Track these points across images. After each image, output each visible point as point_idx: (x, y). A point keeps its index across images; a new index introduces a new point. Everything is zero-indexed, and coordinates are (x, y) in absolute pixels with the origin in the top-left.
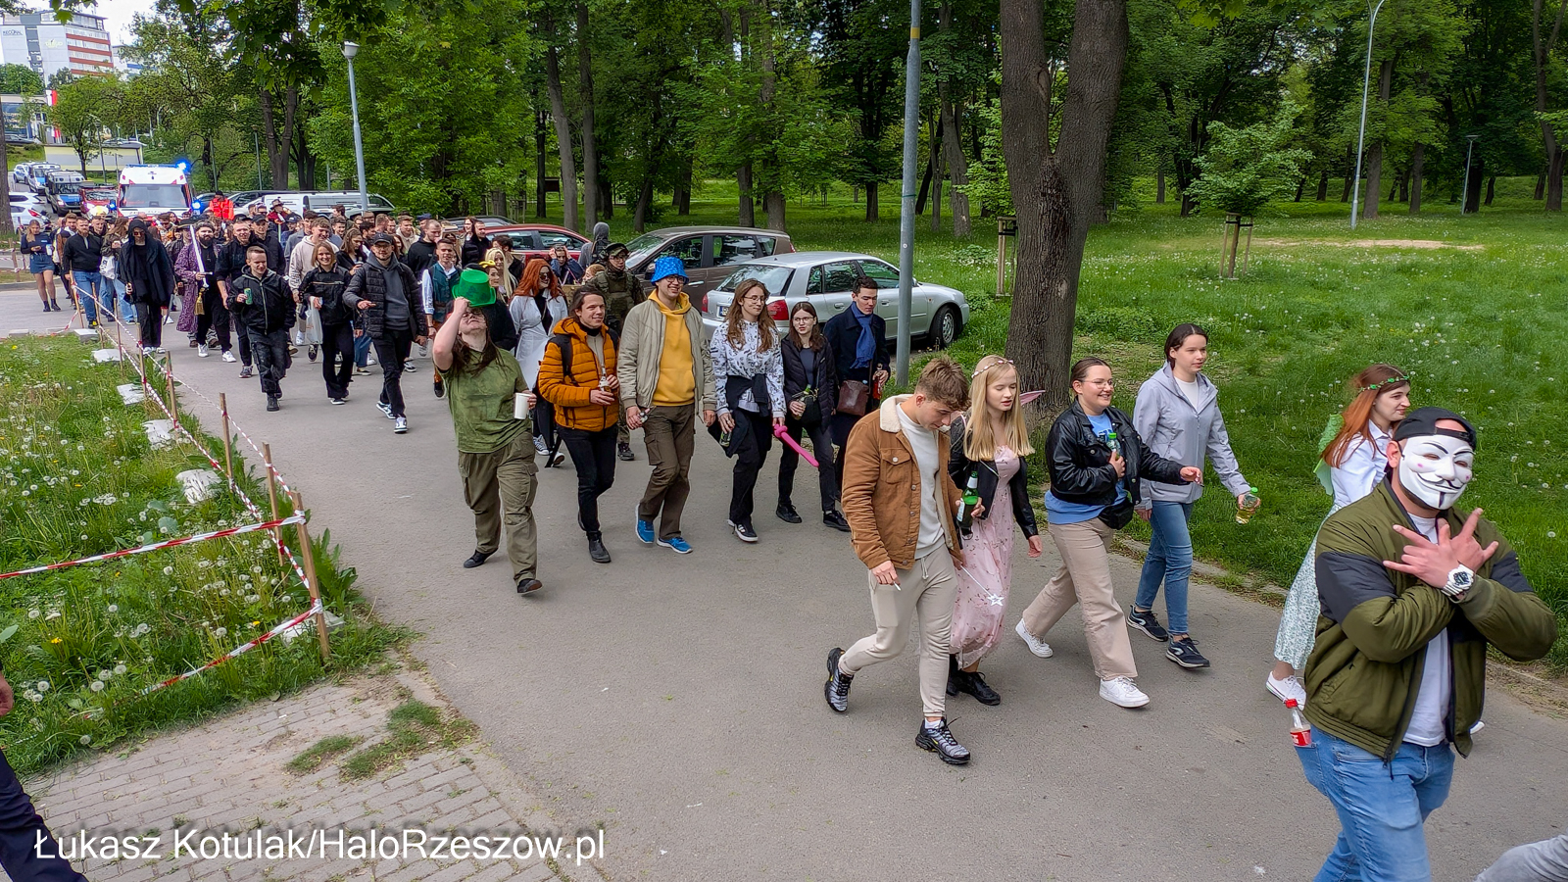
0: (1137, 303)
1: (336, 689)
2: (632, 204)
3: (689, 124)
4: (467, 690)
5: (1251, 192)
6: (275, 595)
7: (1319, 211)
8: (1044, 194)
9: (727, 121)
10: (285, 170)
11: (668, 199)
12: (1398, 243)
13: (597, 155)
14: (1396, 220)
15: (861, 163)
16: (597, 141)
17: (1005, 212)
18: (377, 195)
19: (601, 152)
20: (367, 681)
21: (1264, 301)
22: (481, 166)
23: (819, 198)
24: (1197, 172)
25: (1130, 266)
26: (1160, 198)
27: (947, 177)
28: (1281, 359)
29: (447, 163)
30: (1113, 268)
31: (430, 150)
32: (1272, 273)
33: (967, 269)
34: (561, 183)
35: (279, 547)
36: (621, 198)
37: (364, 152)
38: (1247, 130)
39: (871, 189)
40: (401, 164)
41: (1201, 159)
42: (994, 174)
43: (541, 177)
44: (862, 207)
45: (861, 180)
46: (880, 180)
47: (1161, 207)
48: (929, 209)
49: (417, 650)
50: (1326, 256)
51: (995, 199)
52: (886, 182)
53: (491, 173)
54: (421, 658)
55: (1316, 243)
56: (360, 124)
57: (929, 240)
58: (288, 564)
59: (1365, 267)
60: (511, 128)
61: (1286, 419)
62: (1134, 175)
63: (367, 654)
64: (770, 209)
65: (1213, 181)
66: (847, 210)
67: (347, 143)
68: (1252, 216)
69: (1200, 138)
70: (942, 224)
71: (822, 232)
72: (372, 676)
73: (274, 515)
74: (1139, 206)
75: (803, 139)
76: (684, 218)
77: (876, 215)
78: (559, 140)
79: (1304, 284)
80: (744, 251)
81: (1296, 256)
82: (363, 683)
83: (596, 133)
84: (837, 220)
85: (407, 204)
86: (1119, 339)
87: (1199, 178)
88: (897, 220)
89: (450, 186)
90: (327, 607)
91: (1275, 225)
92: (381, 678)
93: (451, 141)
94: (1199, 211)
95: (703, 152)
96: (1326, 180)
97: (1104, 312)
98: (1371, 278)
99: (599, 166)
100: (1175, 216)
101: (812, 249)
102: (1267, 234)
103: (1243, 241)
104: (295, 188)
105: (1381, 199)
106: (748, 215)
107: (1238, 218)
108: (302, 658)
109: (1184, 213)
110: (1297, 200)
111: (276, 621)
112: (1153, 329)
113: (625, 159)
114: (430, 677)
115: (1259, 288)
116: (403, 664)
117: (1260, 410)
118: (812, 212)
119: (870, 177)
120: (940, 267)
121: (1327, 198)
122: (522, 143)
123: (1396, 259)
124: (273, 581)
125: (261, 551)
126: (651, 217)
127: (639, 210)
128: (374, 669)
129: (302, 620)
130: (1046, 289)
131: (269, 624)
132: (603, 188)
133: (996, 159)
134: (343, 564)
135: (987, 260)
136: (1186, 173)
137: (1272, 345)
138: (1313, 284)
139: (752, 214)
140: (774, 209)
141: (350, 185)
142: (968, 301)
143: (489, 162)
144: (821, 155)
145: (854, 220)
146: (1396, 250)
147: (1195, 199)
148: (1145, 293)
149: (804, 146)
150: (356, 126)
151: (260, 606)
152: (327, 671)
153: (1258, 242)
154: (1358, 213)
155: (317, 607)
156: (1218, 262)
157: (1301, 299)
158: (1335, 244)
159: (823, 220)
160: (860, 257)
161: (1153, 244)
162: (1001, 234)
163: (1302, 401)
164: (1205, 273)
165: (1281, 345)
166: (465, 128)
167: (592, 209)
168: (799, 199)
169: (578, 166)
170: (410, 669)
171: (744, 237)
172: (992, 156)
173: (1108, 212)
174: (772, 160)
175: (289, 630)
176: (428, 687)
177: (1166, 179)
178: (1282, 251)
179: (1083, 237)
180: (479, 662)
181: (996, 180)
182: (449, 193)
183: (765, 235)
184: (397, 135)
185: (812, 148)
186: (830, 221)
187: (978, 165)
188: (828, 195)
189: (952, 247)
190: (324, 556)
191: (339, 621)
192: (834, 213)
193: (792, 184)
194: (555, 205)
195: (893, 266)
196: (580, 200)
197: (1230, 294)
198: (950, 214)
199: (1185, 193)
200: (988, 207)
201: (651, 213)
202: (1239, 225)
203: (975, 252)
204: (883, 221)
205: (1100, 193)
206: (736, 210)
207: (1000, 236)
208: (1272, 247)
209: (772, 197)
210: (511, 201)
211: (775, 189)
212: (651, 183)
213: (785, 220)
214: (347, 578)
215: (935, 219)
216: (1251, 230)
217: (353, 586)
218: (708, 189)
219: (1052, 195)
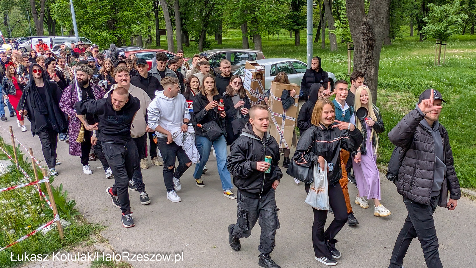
0: (403, 76)
2: (197, 40)
3: (219, 6)
4: (127, 250)
5: (445, 31)
6: (39, 213)
7: (471, 39)
8: (364, 33)
9: (235, 5)
10: (42, 28)
11: (213, 38)
13: (181, 20)
15: (292, 22)
16: (181, 13)
17: (350, 40)
18: (83, 37)
19: (183, 18)
20: (81, 249)
21: (451, 74)
22: (130, 25)
23: (276, 36)
24: (425, 23)
25: (400, 62)
26: (412, 34)
27: (328, 27)
28: (458, 97)
29: (114, 23)
30: (393, 62)
31: (106, 18)
32: (454, 63)
33: (336, 64)
34: (166, 32)
35: (39, 193)
36: (193, 38)
37: (76, 19)
38: (443, 6)
39: (297, 32)
40: (94, 24)
41: (426, 18)
42: (345, 25)
43: (157, 29)
44: (294, 40)
45: (292, 29)
46: (300, 29)
47: (412, 38)
48: (320, 40)
49: (104, 234)
51: (345, 35)
52: (302, 29)
53: (134, 27)
54: (105, 237)
55: (470, 51)
56: (74, 7)
58: (44, 199)
60: (142, 8)
61: (460, 120)
62: (401, 25)
63: (81, 237)
64: (255, 41)
65: (431, 27)
66: (288, 41)
67: (69, 15)
68: (446, 41)
69: (426, 10)
70: (326, 46)
71: (277, 50)
72: (84, 246)
73: (36, 179)
74: (403, 37)
75: (268, 12)
76: (220, 45)
77: (299, 43)
78: (164, 13)
79: (466, 67)
80: (244, 59)
81: (463, 56)
82: (79, 250)
83: (180, 10)
84: (283, 45)
85: (97, 41)
86: (396, 91)
87: (425, 26)
88: (306, 45)
89: (116, 33)
90: (62, 218)
91: (455, 44)
92: (87, 247)
93: (116, 14)
94: (426, 39)
95: (226, 18)
96: (474, 26)
97: (390, 81)
99: (182, 24)
100: (417, 41)
101: (273, 57)
102: (452, 48)
103: (443, 51)
104: (47, 35)
106: (246, 44)
107: (441, 41)
108: (51, 241)
109: (421, 40)
110: (463, 34)
111: (39, 225)
112: (410, 86)
113: (193, 21)
114: (110, 245)
115: (449, 69)
116: (98, 240)
117: (451, 117)
118: (273, 42)
119: (296, 27)
120: (325, 64)
121: (474, 33)
122: (148, 15)
124: (37, 208)
125: (32, 195)
126: (206, 45)
127: (201, 42)
128: (84, 243)
129: (50, 224)
130: (366, 71)
131: (36, 227)
132: (185, 33)
133: (345, 19)
134: (69, 199)
135: (344, 60)
136: (421, 24)
137: (455, 91)
138: (470, 67)
139: (248, 44)
140: (257, 41)
141: (72, 33)
142: (336, 77)
143: (133, 23)
144: (275, 18)
145: (290, 45)
147: (424, 35)
148: (406, 72)
149: (268, 15)
150: (72, 7)
151: (31, 219)
152: (63, 245)
153: (449, 51)
155: (57, 218)
156: (434, 59)
157: (465, 73)
159: (277, 46)
160: (292, 60)
161: (409, 52)
162: (349, 49)
163: (466, 113)
164: (429, 64)
165: (458, 91)
166: (121, 8)
167: (180, 43)
168: (267, 37)
169: (173, 24)
170: (101, 243)
171: (244, 53)
172: (344, 18)
173: (391, 40)
174: (255, 21)
175: (45, 228)
176: (109, 249)
177: (413, 26)
178: (458, 54)
179: (380, 50)
181: (346, 27)
182: (116, 36)
183: (252, 52)
184: (91, 11)
185: (272, 16)
186: (281, 46)
187: (338, 21)
188: (279, 35)
189: (330, 55)
190: (60, 196)
191: (68, 223)
192: (282, 42)
193: (264, 30)
194: (164, 41)
195: (305, 64)
196: (175, 39)
197: (438, 71)
198: (329, 42)
199: (421, 32)
200: (343, 39)
201: (205, 43)
202: (441, 44)
203: (339, 57)
204: (302, 45)
205: (388, 32)
206: (241, 42)
207: (348, 50)
208: (454, 53)
209: (256, 36)
210: (145, 39)
211: (257, 33)
212: (205, 31)
213: (261, 46)
214: (71, 205)
215: (323, 44)
216: (446, 46)
217: (74, 208)
218: (229, 33)
219: (367, 33)
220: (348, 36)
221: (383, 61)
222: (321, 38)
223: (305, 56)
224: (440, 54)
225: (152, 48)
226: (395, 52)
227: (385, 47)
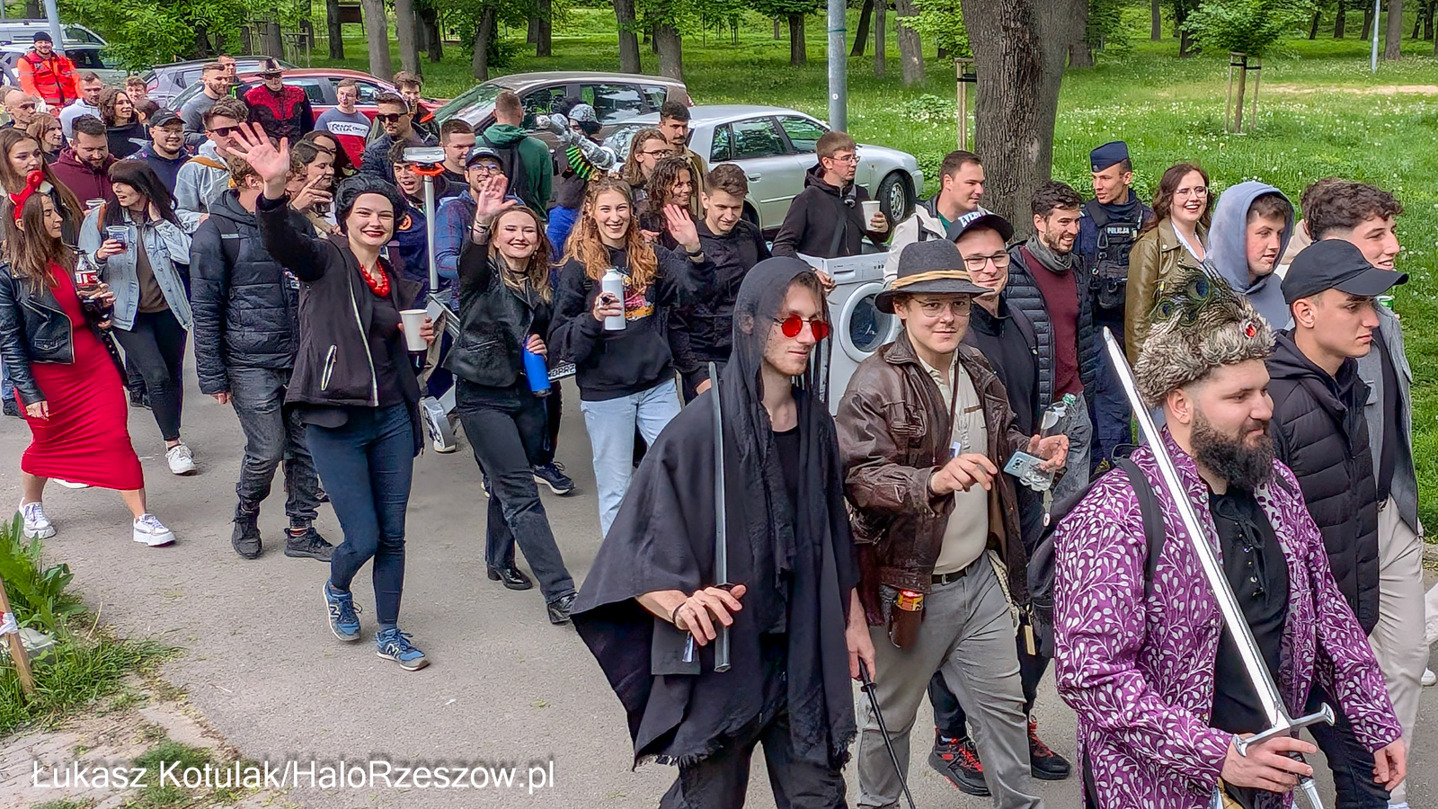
1: (49, 736)
2: (469, 42)
4: (249, 721)
5: (1258, 26)
7: (1337, 51)
8: (1006, 29)
11: (521, 34)
12: (1422, 89)
14: (1420, 61)
17: (964, 51)
20: (96, 721)
21: (1275, 159)
23: (727, 34)
24: (1196, 2)
25: (1120, 119)
26: (1156, 35)
27: (894, 6)
30: (1099, 122)
32: (1284, 127)
33: (920, 126)
34: (362, 10)
36: (452, 32)
39: (795, 21)
43: (332, 1)
44: (785, 46)
45: (781, 11)
46: (806, 11)
47: (1157, 46)
48: (870, 49)
49: (169, 672)
50: (1343, 105)
51: (949, 35)
52: (813, 12)
54: (177, 682)
55: (1333, 90)
57: (873, 89)
59: (1387, 118)
62: (1123, 5)
63: (94, 683)
64: (660, 48)
65: (1213, 15)
66: (766, 49)
68: (1259, 56)
70: (888, 68)
71: (733, 79)
72: (104, 714)
74: (1130, 43)
76: (543, 61)
77: (803, 57)
79: (1321, 139)
80: (626, 105)
81: (1311, 106)
82: (89, 725)
84: (753, 63)
87: (1197, 10)
88: (825, 64)
90: (26, 622)
91: (1286, 67)
92: (116, 715)
94: (1199, 49)
96: (1343, 12)
98: (1393, 131)
100: (1173, 57)
101: (720, 102)
102: (1278, 79)
103: (1250, 87)
105: (1403, 36)
106: (631, 56)
107: (1244, 58)
109: (1183, 53)
110: (1312, 37)
114: (192, 707)
115: (1270, 145)
116: (150, 693)
118: (718, 53)
120: (886, 124)
121: (1345, 35)
123: (1420, 109)
126: (497, 59)
127: (479, 49)
128: (106, 703)
130: (1013, 151)
132: (426, 18)
134: (48, 561)
135: (946, 114)
136: (1184, 2)
138: (1330, 139)
139: (638, 55)
140: (666, 48)
142: (921, 166)
145: (775, 63)
146: (1420, 97)
147: (1194, 36)
152: (33, 711)
153: (1268, 89)
154: (1379, 54)
155: (10, 624)
156: (1223, 113)
157: (1316, 158)
158: (1355, 90)
159: (734, 64)
160: (780, 112)
161: (1147, 91)
162: (961, 80)
164: (1208, 127)
167: (411, 49)
168: (698, 34)
170: (161, 701)
171: (625, 87)
173: (1093, 51)
176: (190, 721)
177: (1161, 10)
178: (1295, 99)
179: (1056, 82)
180: (266, 681)
183: (652, 83)
186: (744, 64)
188: (739, 29)
189: (901, 97)
190: (15, 551)
191: (45, 641)
192: (748, 54)
193: (690, 14)
194: (356, 42)
195: (823, 123)
196: (391, 35)
197: (1238, 153)
198: (898, 54)
199: (1182, 28)
200: (943, 46)
201: (496, 54)
202: (1246, 68)
203: (930, 105)
204: (813, 63)
205: (1082, 28)
206: (615, 50)
207: (959, 83)
208: (1284, 95)
209: (662, 32)
210: (289, 35)
211: (666, 22)
212: (494, 12)
213: (680, 65)
214: (56, 579)
215: (879, 61)
216: (1259, 74)
217: (67, 589)
218: (575, 21)
219: (1016, 30)
220: (958, 38)
221: (1068, 119)
222: (871, 40)
223: (824, 98)
224: (1241, 99)
225: (316, 64)
226: (1105, 88)
227: (1072, 73)
